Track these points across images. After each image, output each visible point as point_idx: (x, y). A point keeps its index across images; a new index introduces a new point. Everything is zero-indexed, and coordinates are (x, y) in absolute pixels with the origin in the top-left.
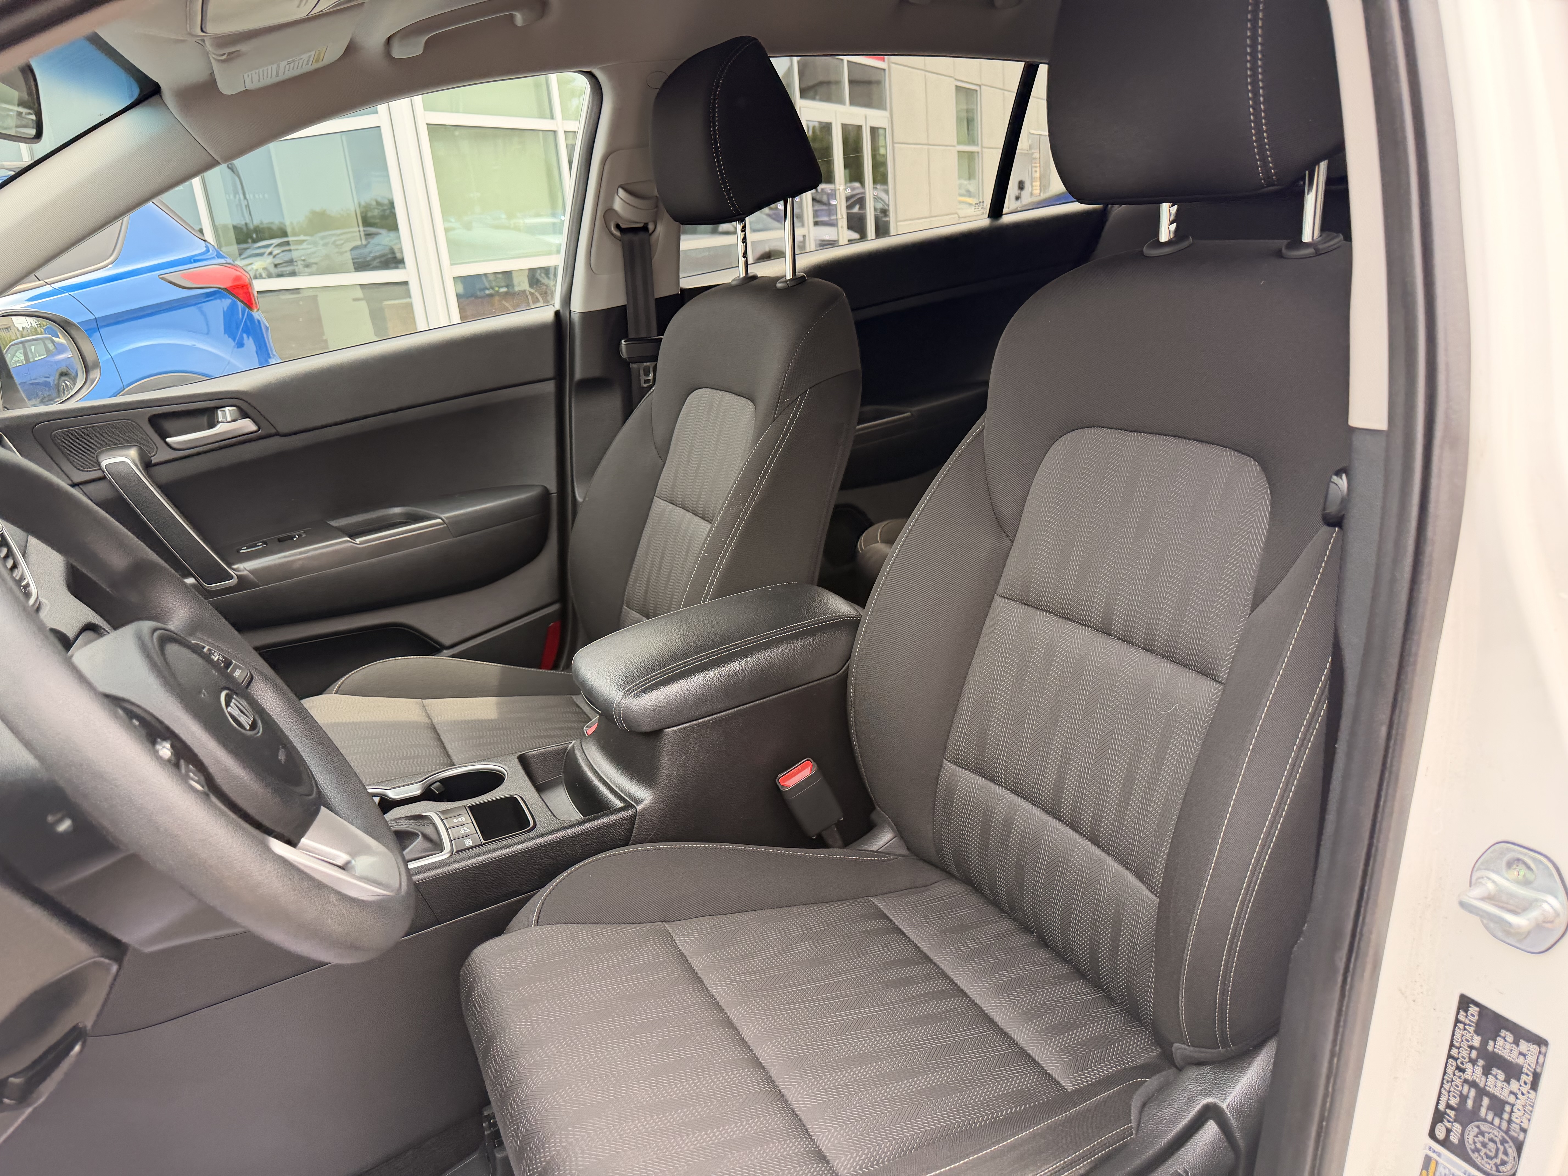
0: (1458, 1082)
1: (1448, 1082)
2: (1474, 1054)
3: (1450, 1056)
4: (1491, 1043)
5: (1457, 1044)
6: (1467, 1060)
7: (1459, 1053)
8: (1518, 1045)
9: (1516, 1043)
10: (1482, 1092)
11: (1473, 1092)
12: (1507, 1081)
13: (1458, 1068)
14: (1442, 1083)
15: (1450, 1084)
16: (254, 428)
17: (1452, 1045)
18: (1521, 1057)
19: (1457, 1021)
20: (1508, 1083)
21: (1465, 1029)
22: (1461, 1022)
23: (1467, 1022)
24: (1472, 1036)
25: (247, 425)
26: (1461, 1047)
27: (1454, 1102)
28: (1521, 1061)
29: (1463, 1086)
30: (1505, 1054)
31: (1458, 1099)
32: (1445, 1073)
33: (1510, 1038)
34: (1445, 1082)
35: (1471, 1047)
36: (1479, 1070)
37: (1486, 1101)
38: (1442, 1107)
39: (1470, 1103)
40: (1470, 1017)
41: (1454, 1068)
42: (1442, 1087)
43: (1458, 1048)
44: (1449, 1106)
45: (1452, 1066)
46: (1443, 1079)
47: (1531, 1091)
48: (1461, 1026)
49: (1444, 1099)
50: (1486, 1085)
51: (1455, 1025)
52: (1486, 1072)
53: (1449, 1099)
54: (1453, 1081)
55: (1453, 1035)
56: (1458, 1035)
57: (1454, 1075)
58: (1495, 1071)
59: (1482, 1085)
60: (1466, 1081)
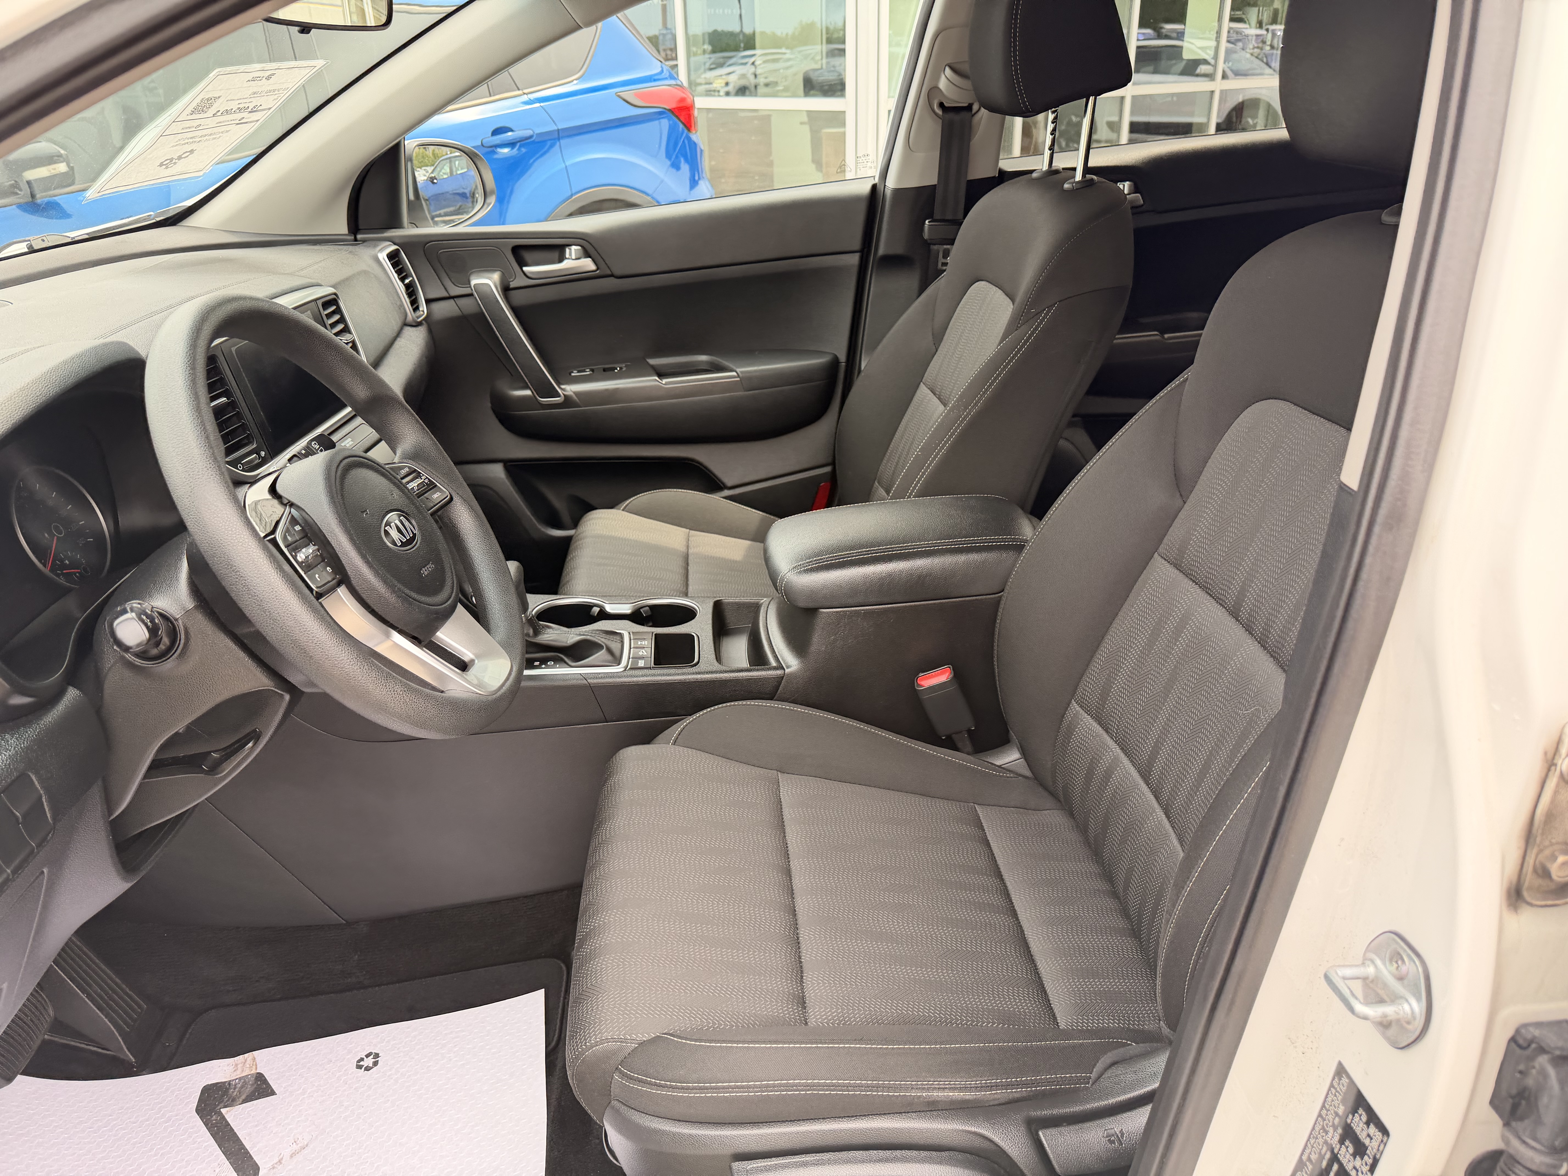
0: (1321, 1141)
1: (1314, 1137)
2: (1337, 1120)
3: (1320, 1115)
4: (1350, 1116)
5: (1327, 1106)
6: (1330, 1124)
7: (1327, 1115)
8: (1368, 1127)
9: (1368, 1124)
10: (1335, 1158)
11: (1328, 1155)
12: (1354, 1155)
13: (1323, 1128)
14: (1309, 1137)
15: (1314, 1140)
16: (593, 267)
17: (1323, 1106)
18: (1368, 1139)
19: (1332, 1085)
20: (1355, 1158)
21: (1335, 1095)
22: (1334, 1087)
23: (1338, 1089)
24: (1339, 1104)
25: (588, 264)
26: (1329, 1110)
27: (1314, 1157)
28: (1367, 1141)
29: (1323, 1146)
30: (1358, 1130)
31: (1317, 1156)
32: (1313, 1129)
33: (1364, 1118)
34: (1312, 1136)
35: (1337, 1114)
36: (1337, 1138)
37: (1335, 1167)
38: (1304, 1158)
39: (1324, 1164)
40: (1341, 1086)
41: (1320, 1127)
42: (1308, 1140)
43: (1328, 1110)
44: (1309, 1159)
45: (1320, 1125)
46: (1311, 1134)
47: (1368, 1173)
48: (1333, 1090)
49: (1308, 1151)
50: (1338, 1153)
51: (1329, 1090)
52: (1342, 1142)
53: (1310, 1153)
54: (1317, 1138)
55: (1326, 1097)
56: (1329, 1099)
57: (1319, 1134)
58: (1347, 1143)
59: (1336, 1151)
60: (1326, 1142)
